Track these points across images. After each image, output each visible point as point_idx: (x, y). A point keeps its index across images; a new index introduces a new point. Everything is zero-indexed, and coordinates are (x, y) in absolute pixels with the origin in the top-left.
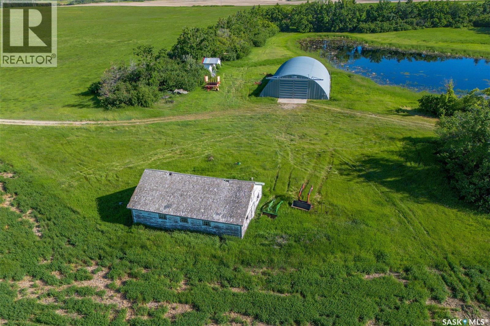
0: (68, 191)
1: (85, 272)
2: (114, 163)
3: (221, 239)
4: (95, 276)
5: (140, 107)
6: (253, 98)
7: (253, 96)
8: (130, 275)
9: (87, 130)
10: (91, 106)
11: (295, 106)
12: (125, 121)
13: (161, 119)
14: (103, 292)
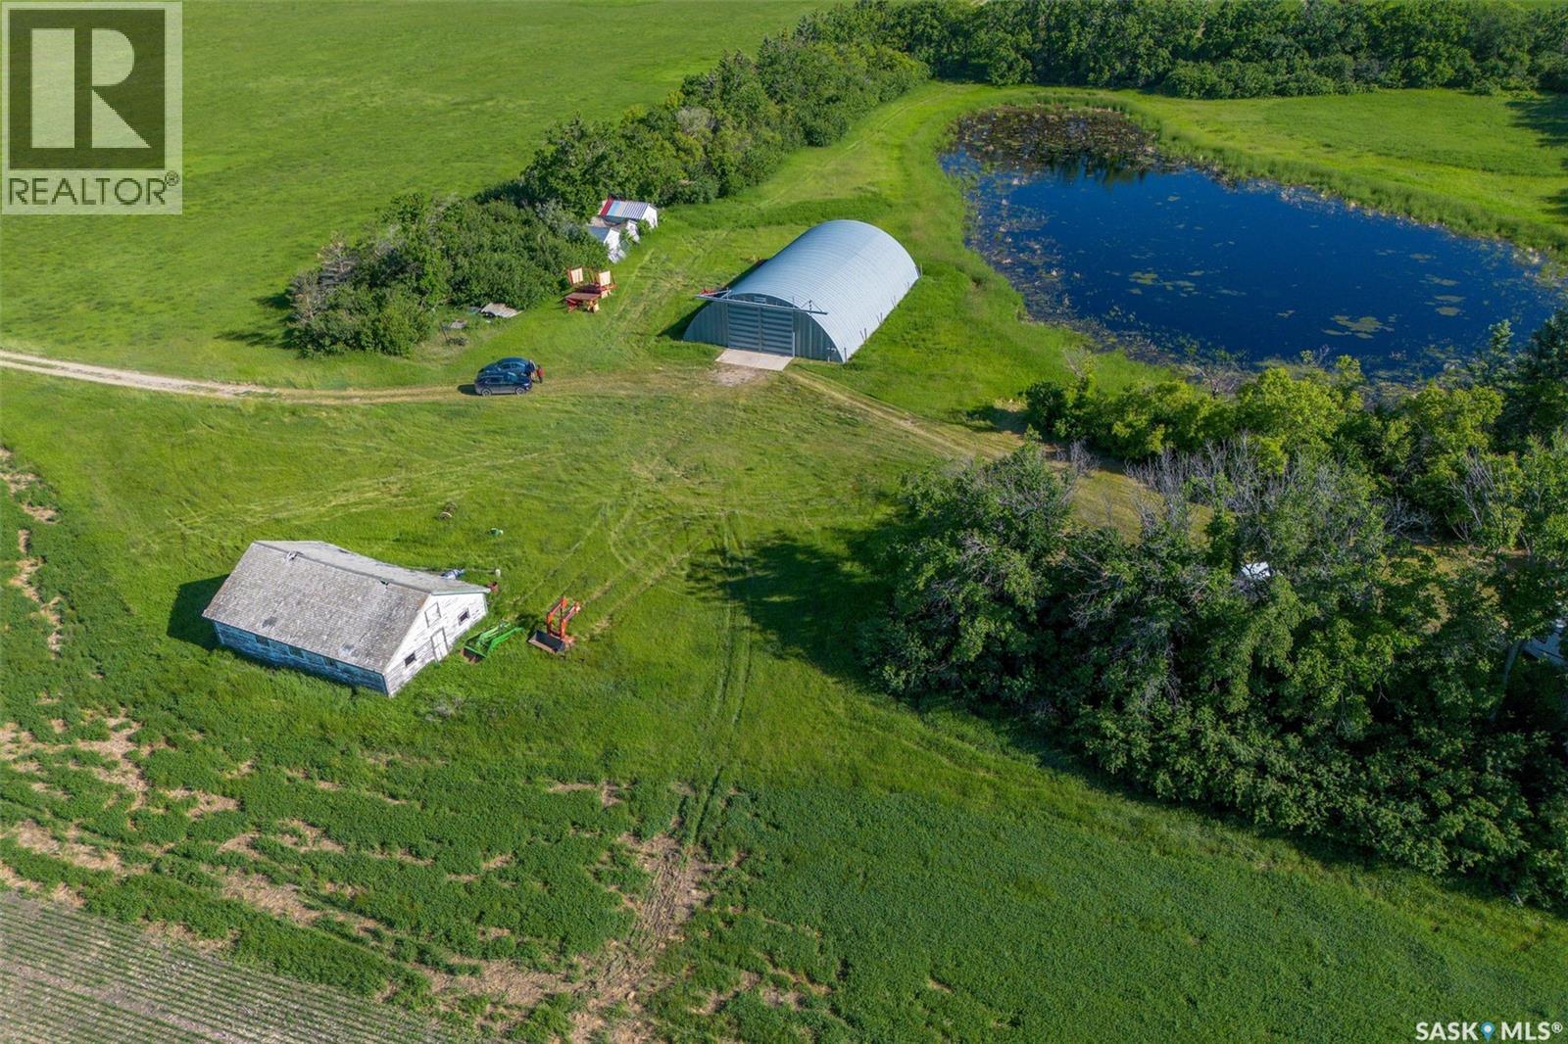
0: (136, 564)
1: (101, 725)
2: (252, 506)
3: (355, 693)
4: (114, 736)
5: (380, 354)
6: (668, 342)
7: (667, 337)
8: (169, 741)
9: (237, 412)
10: (278, 341)
11: (748, 375)
12: (331, 393)
13: (415, 391)
14: (115, 764)
